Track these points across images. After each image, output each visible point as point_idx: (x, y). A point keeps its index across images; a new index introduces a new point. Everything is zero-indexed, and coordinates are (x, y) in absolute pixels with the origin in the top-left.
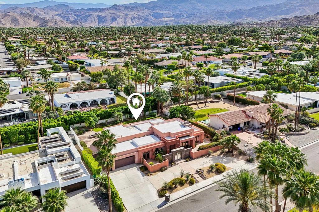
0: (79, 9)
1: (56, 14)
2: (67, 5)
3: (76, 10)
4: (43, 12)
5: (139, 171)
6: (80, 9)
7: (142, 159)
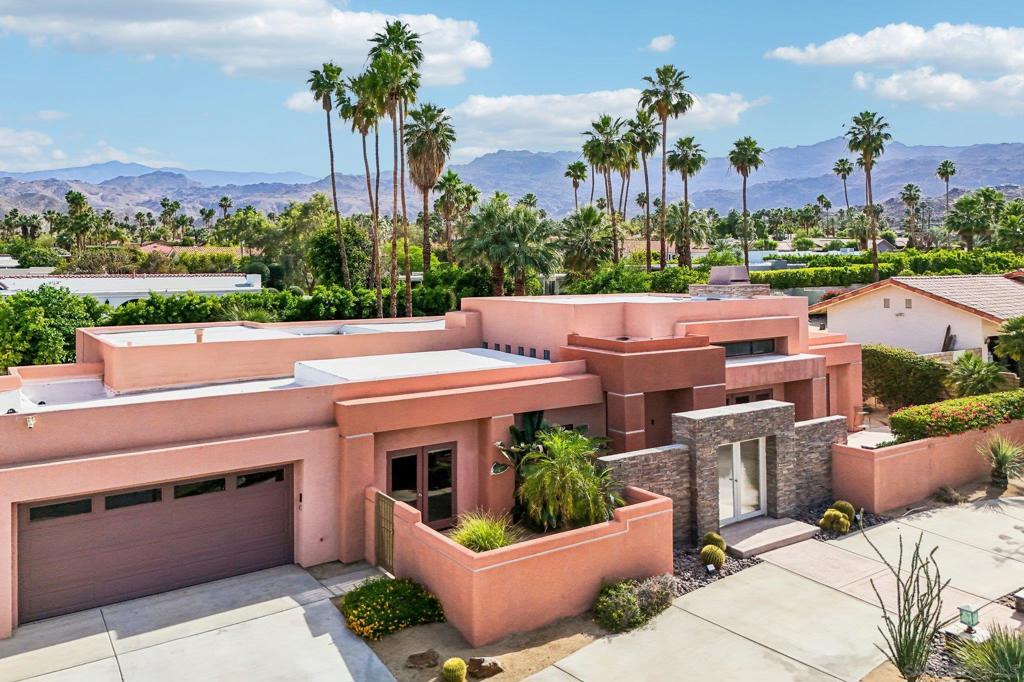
0: (216, 187)
1: (141, 201)
2: (180, 176)
3: (209, 189)
4: (97, 194)
5: (327, 638)
6: (221, 186)
7: (371, 507)
